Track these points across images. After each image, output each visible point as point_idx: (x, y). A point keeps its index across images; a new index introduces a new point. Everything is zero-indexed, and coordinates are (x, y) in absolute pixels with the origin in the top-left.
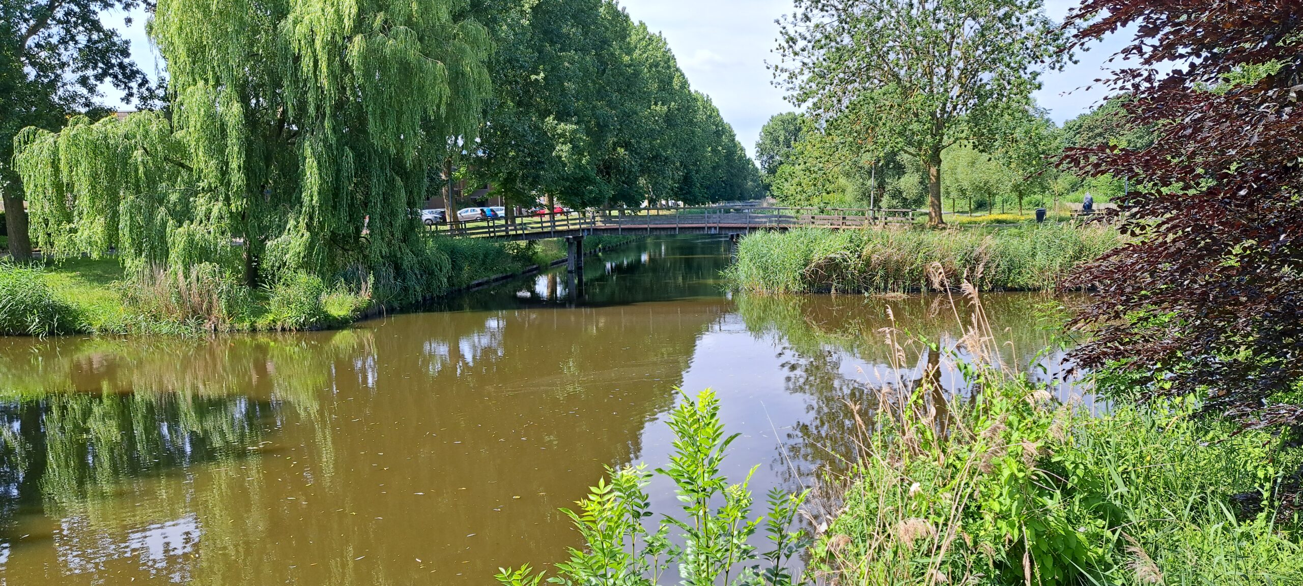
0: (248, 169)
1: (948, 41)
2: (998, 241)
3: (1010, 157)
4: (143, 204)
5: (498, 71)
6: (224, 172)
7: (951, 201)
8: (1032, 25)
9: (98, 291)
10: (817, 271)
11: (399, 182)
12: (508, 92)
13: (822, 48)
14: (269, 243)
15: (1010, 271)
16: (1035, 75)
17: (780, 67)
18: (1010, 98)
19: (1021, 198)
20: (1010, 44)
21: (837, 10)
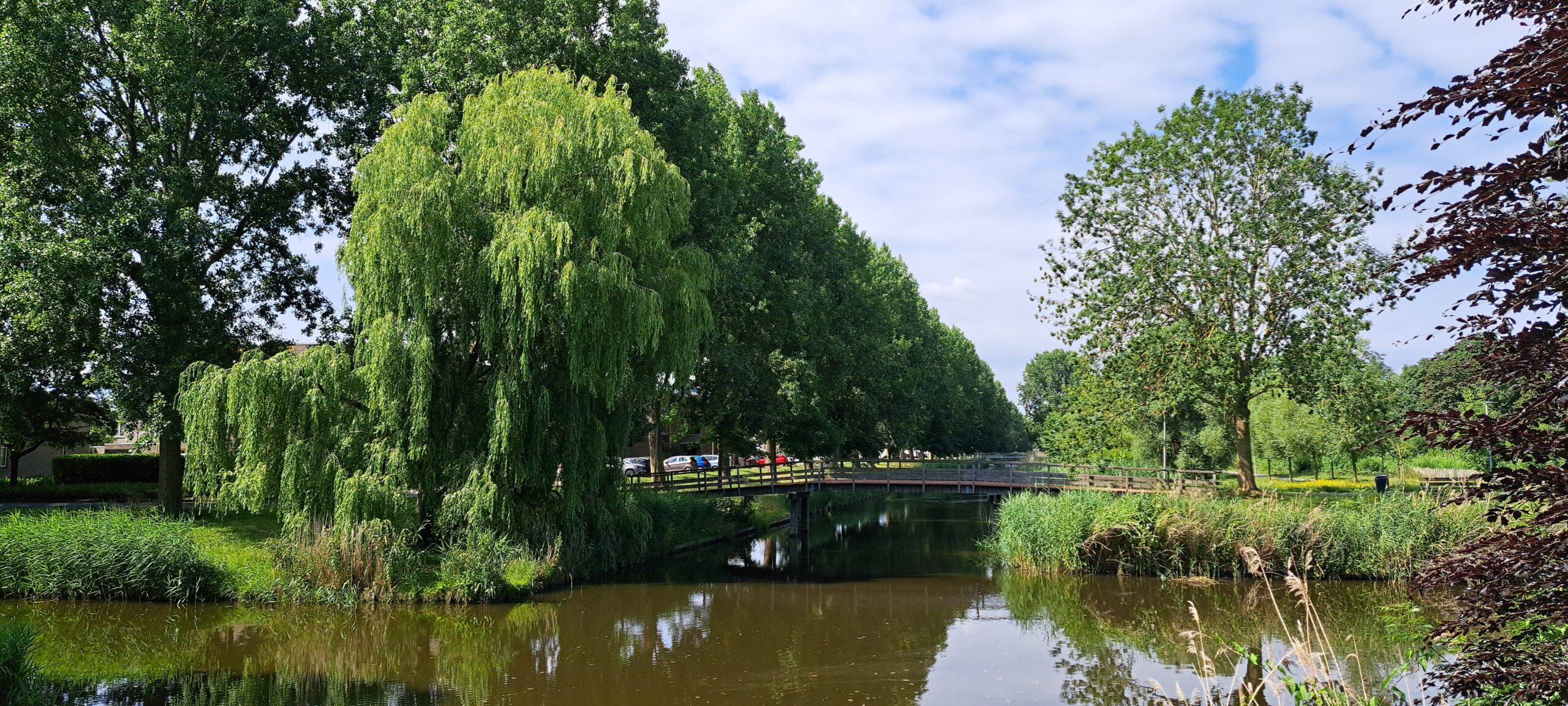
0: (432, 411)
1: (1249, 271)
2: (1328, 515)
3: (1338, 411)
4: (312, 450)
5: (719, 302)
6: (404, 414)
7: (1265, 461)
8: (1353, 254)
9: (250, 550)
10: (1099, 546)
11: (600, 427)
12: (729, 325)
13: (1096, 277)
14: (447, 497)
15: (1347, 554)
16: (1360, 312)
17: (1046, 299)
18: (1331, 339)
19: (1354, 460)
20: (1327, 276)
21: (1113, 235)
